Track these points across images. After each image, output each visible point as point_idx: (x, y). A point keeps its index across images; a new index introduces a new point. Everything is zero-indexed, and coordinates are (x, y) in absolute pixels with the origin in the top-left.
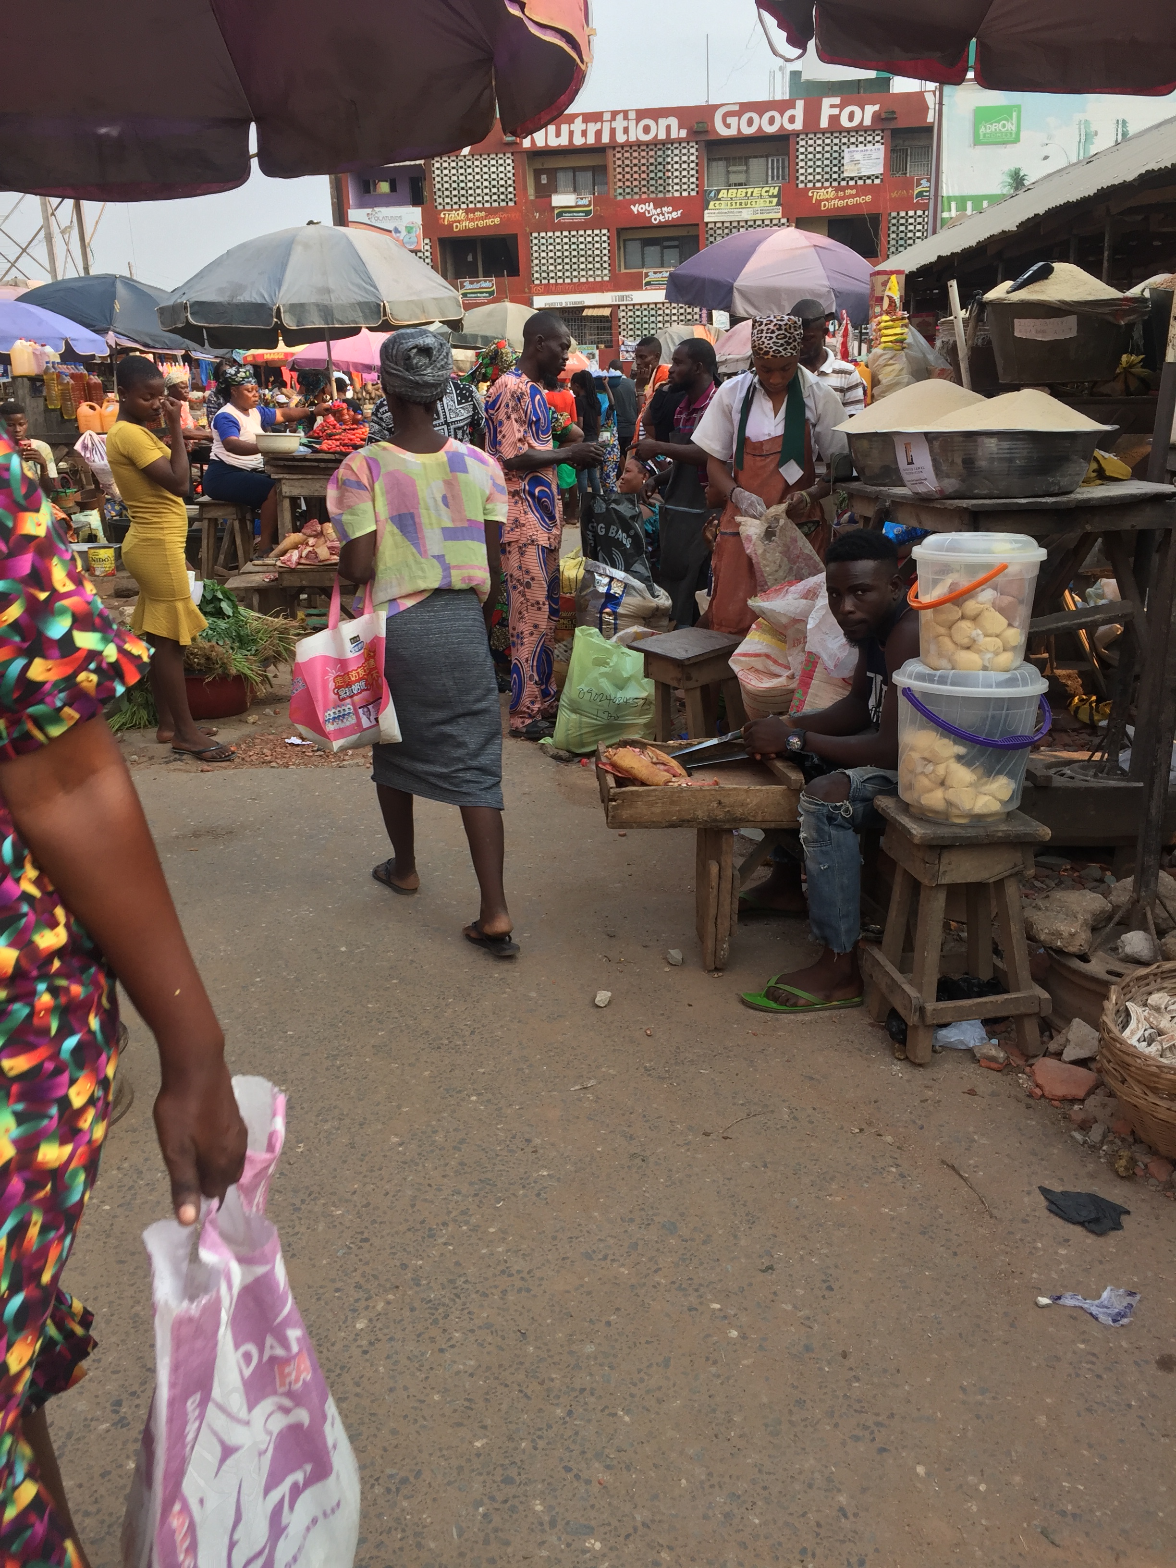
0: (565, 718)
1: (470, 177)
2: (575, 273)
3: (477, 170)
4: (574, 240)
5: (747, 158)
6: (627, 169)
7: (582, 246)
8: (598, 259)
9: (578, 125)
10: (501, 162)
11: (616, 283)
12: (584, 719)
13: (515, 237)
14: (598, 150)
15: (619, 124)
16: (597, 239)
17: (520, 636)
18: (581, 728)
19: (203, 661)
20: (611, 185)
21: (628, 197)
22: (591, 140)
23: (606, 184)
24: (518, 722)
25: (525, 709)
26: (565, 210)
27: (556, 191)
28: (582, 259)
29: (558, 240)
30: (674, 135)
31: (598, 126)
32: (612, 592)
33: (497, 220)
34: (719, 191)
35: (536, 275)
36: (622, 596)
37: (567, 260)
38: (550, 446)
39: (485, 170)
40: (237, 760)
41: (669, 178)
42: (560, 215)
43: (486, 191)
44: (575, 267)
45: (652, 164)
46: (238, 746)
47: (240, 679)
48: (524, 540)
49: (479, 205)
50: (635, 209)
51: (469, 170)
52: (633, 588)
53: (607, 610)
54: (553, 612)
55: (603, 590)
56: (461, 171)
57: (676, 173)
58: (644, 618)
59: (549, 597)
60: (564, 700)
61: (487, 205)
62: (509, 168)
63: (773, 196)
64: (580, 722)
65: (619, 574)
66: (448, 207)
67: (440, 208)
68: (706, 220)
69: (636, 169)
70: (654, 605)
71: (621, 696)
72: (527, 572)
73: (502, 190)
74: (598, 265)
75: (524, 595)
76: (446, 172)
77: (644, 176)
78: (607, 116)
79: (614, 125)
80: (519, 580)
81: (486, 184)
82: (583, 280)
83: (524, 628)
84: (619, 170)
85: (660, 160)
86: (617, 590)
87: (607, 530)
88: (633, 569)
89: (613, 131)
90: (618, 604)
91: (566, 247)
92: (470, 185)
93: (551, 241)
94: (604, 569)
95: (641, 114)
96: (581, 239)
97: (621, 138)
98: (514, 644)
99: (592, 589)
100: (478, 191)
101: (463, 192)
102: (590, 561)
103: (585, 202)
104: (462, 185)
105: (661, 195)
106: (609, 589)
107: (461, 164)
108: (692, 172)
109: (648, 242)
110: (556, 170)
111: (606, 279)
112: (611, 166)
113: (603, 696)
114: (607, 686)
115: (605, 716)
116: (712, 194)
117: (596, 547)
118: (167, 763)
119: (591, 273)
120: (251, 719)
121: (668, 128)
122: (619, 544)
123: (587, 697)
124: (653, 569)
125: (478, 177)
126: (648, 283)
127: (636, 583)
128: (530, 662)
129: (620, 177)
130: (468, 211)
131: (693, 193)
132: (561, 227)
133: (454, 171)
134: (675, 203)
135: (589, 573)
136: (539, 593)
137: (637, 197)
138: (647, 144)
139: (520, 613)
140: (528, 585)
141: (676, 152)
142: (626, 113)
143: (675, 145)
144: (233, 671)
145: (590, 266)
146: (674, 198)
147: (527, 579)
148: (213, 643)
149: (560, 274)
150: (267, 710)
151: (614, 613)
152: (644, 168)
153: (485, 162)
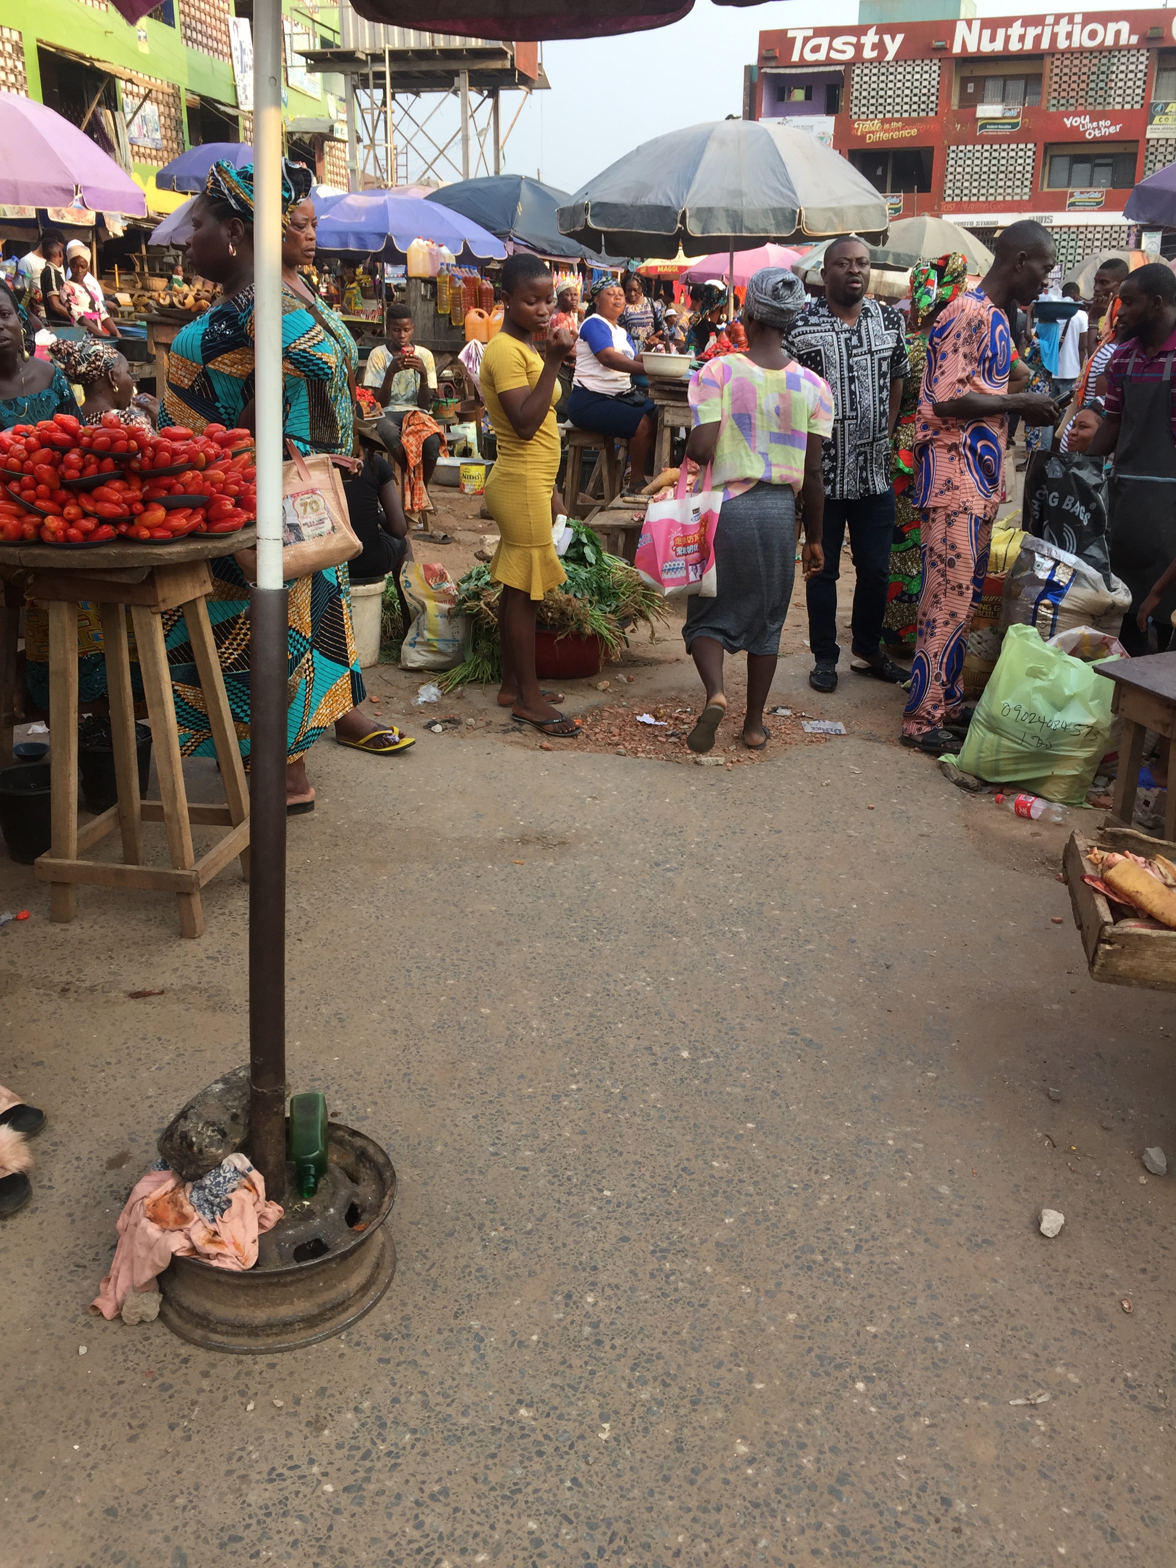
0: (976, 734)
1: (891, 85)
2: (992, 191)
3: (900, 77)
4: (995, 154)
6: (1065, 78)
7: (1003, 162)
8: (1019, 176)
9: (1016, 30)
10: (926, 68)
11: (1037, 202)
12: (1005, 742)
13: (930, 150)
14: (1036, 57)
15: (1063, 28)
16: (1021, 154)
17: (932, 624)
18: (998, 752)
19: (557, 616)
20: (1045, 95)
21: (1062, 109)
22: (1028, 45)
23: (1039, 94)
24: (913, 728)
25: (924, 714)
26: (989, 122)
27: (982, 102)
28: (1002, 176)
29: (978, 155)
30: (1123, 41)
31: (1039, 30)
32: (1055, 579)
33: (914, 132)
34: (1167, 105)
35: (949, 192)
36: (1067, 586)
37: (984, 176)
38: (1003, 391)
39: (908, 77)
40: (581, 737)
41: (1111, 88)
42: (983, 127)
43: (907, 100)
44: (992, 183)
45: (1093, 73)
46: (584, 718)
47: (596, 639)
48: (954, 507)
49: (897, 115)
50: (1068, 122)
51: (891, 78)
52: (1084, 576)
53: (1046, 601)
54: (976, 597)
55: (1043, 575)
56: (883, 78)
57: (1121, 84)
58: (1093, 616)
59: (975, 581)
60: (980, 712)
61: (905, 115)
62: (934, 75)
64: (999, 745)
65: (1069, 558)
66: (863, 117)
67: (855, 117)
68: (1148, 136)
69: (1075, 78)
70: (1109, 600)
71: (1059, 719)
72: (953, 547)
73: (924, 99)
74: (1018, 183)
75: (944, 575)
76: (866, 79)
77: (1083, 86)
78: (1050, 20)
79: (1057, 29)
80: (940, 556)
81: (907, 92)
82: (1000, 198)
83: (939, 615)
84: (1056, 79)
85: (1103, 69)
86: (1062, 577)
87: (1062, 500)
88: (1087, 552)
89: (1054, 37)
90: (1061, 596)
91: (986, 162)
92: (890, 93)
93: (970, 155)
94: (1049, 550)
95: (1089, 18)
96: (1004, 154)
97: (1062, 44)
98: (921, 633)
99: (1029, 572)
100: (898, 100)
101: (881, 101)
102: (1031, 538)
103: (1014, 113)
104: (882, 93)
105: (1100, 108)
106: (1053, 574)
107: (883, 70)
108: (1139, 83)
109: (1077, 159)
110: (985, 78)
111: (1026, 198)
112: (1047, 73)
113: (1033, 716)
114: (1041, 706)
115: (1034, 742)
116: (1159, 108)
117: (1041, 520)
118: (505, 732)
119: (1009, 191)
120: (602, 685)
121: (1118, 33)
122: (1074, 520)
123: (1013, 714)
124: (1112, 555)
125: (899, 85)
126: (1073, 204)
127: (1090, 571)
128: (939, 658)
129: (1056, 86)
130: (884, 121)
131: (1137, 107)
132: (983, 141)
133: (874, 78)
134: (1114, 117)
135: (1028, 551)
136: (964, 574)
137: (1072, 109)
138: (1091, 51)
139: (936, 596)
140: (951, 564)
141: (1124, 60)
142: (1071, 17)
143: (1123, 53)
144: (588, 630)
145: (1009, 183)
146: (1114, 111)
147: (951, 555)
148: (571, 596)
149: (975, 191)
150: (621, 676)
151: (1055, 607)
152: (1084, 78)
153: (909, 69)
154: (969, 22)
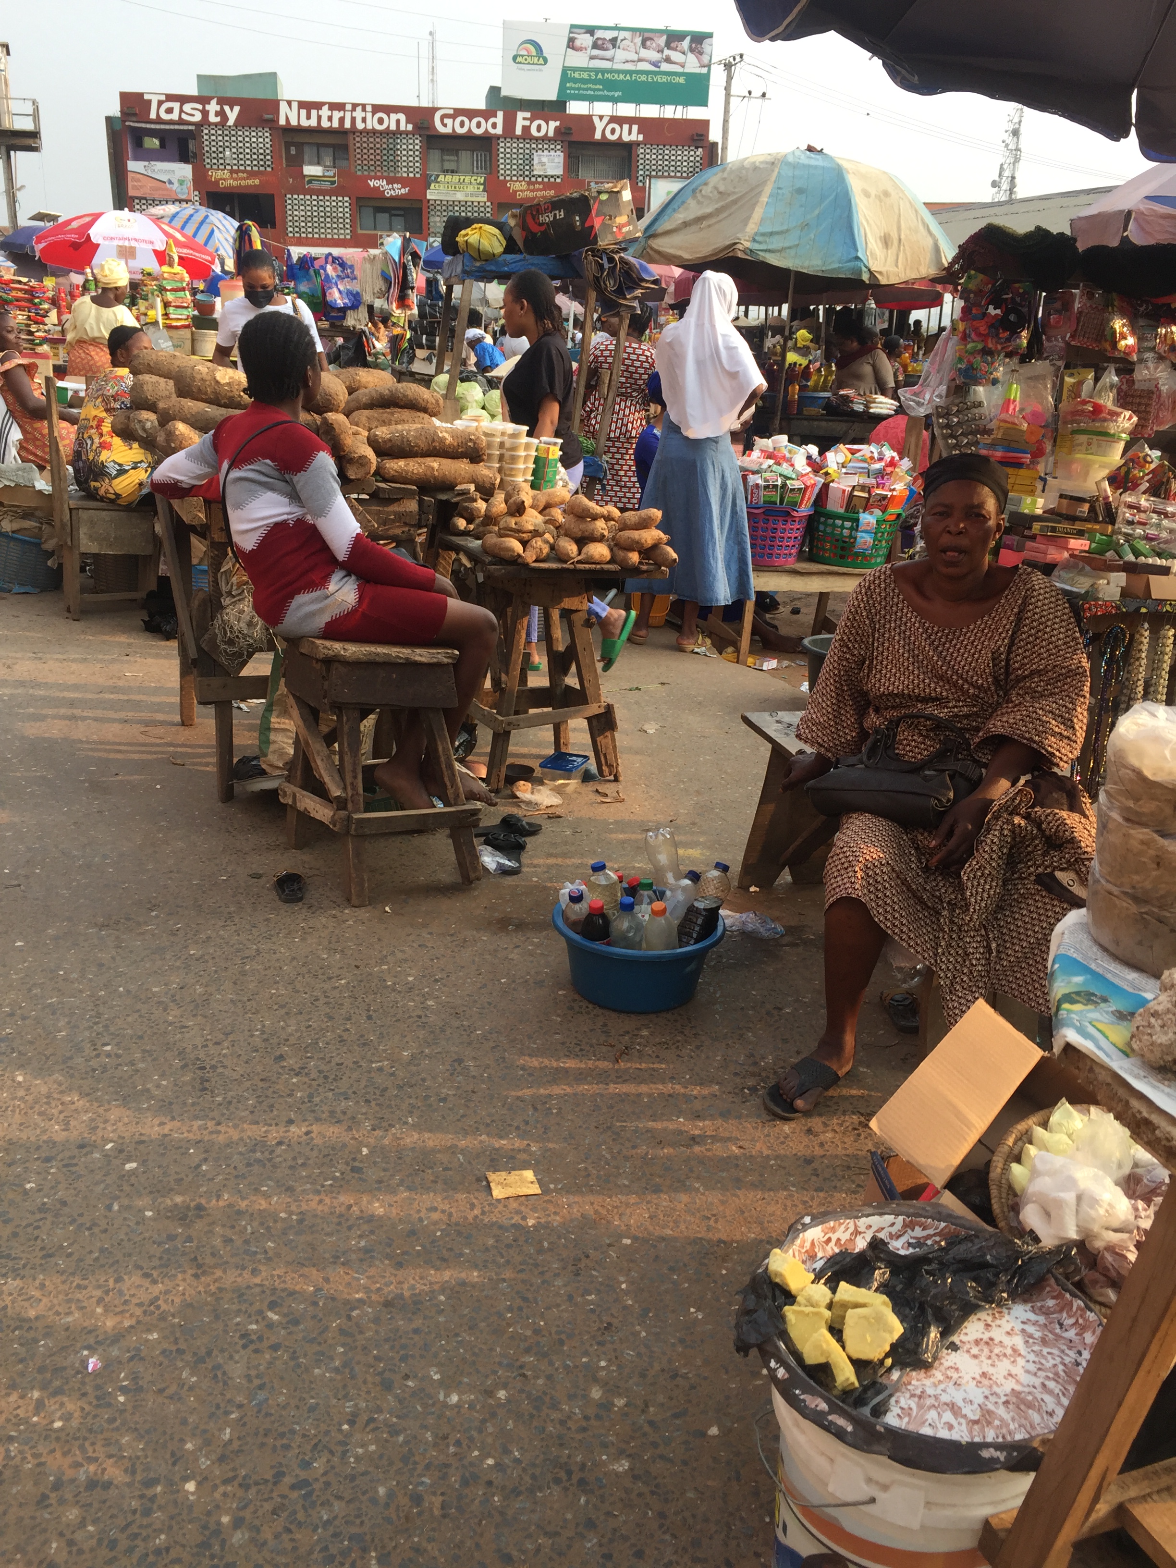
1: (234, 144)
2: (321, 230)
3: (240, 139)
4: (321, 203)
5: (457, 151)
6: (365, 151)
7: (328, 209)
8: (341, 220)
9: (325, 112)
10: (260, 134)
11: (356, 241)
13: (271, 197)
14: (342, 133)
15: (359, 114)
16: (340, 204)
20: (351, 162)
21: (366, 173)
22: (336, 124)
26: (313, 179)
27: (305, 162)
28: (328, 220)
29: (308, 202)
30: (402, 127)
31: (341, 114)
33: (257, 182)
34: (438, 176)
35: (291, 229)
37: (316, 219)
39: (247, 139)
41: (398, 161)
42: (310, 182)
43: (248, 156)
44: (321, 225)
45: (385, 149)
49: (242, 168)
50: (371, 183)
51: (234, 139)
56: (227, 138)
57: (404, 158)
61: (249, 168)
62: (267, 140)
63: (480, 184)
66: (215, 167)
67: (208, 166)
68: (428, 197)
69: (372, 151)
73: (261, 157)
74: (341, 226)
76: (213, 138)
77: (378, 157)
78: (349, 107)
79: (354, 114)
81: (248, 151)
82: (329, 236)
84: (358, 151)
85: (391, 146)
89: (353, 120)
91: (314, 208)
92: (234, 150)
93: (303, 202)
95: (376, 109)
96: (328, 203)
97: (360, 126)
100: (241, 156)
101: (228, 156)
103: (331, 173)
104: (227, 150)
105: (392, 174)
107: (226, 132)
108: (417, 159)
109: (378, 210)
110: (303, 144)
111: (348, 237)
112: (350, 147)
116: (433, 178)
119: (336, 231)
121: (398, 121)
125: (241, 145)
129: (359, 156)
130: (232, 171)
131: (418, 176)
132: (311, 192)
133: (220, 138)
134: (404, 182)
138: (381, 133)
141: (404, 141)
142: (364, 107)
143: (403, 136)
145: (335, 226)
146: (402, 177)
149: (309, 230)
153: (247, 133)
154: (289, 103)
